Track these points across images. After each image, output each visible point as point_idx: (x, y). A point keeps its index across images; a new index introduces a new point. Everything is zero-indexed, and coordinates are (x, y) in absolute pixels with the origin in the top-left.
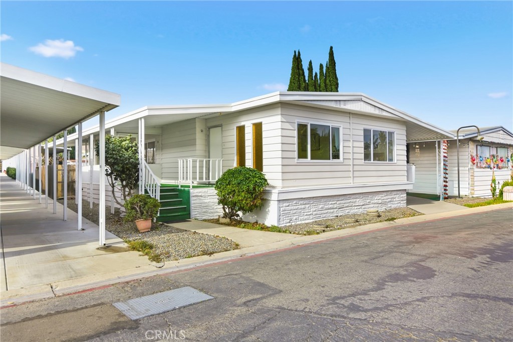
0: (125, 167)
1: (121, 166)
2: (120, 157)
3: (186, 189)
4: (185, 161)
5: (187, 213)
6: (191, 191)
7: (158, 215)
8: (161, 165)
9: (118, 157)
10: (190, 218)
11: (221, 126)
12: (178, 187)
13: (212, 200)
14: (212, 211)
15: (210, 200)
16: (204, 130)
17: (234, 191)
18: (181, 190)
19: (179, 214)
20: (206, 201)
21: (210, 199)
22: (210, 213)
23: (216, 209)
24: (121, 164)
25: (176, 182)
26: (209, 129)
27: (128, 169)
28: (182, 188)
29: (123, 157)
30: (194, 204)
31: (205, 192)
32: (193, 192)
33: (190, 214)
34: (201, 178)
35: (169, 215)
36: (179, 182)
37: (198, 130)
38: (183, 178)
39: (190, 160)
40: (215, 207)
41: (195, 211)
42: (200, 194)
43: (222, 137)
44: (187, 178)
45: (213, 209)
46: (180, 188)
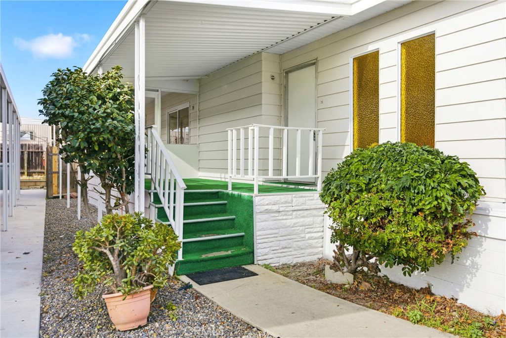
0: (95, 139)
1: (82, 135)
2: (82, 113)
3: (245, 194)
4: (242, 131)
5: (248, 250)
6: (256, 200)
7: (180, 258)
8: (198, 147)
9: (76, 115)
10: (253, 263)
11: (314, 63)
12: (226, 187)
13: (302, 220)
14: (300, 244)
15: (298, 220)
16: (277, 77)
17: (388, 209)
18: (233, 196)
19: (229, 252)
20: (288, 222)
21: (296, 217)
22: (295, 250)
23: (309, 239)
24: (84, 131)
25: (223, 176)
26: (287, 73)
27: (103, 145)
28: (236, 193)
29: (90, 113)
30: (263, 229)
31: (286, 202)
32: (261, 202)
33: (253, 252)
34: (278, 171)
35: (204, 256)
36: (228, 176)
37: (265, 76)
38: (238, 169)
39: (255, 129)
40: (308, 236)
41: (265, 245)
42: (275, 208)
43: (317, 85)
44: (246, 170)
45: (303, 239)
46: (230, 191)
